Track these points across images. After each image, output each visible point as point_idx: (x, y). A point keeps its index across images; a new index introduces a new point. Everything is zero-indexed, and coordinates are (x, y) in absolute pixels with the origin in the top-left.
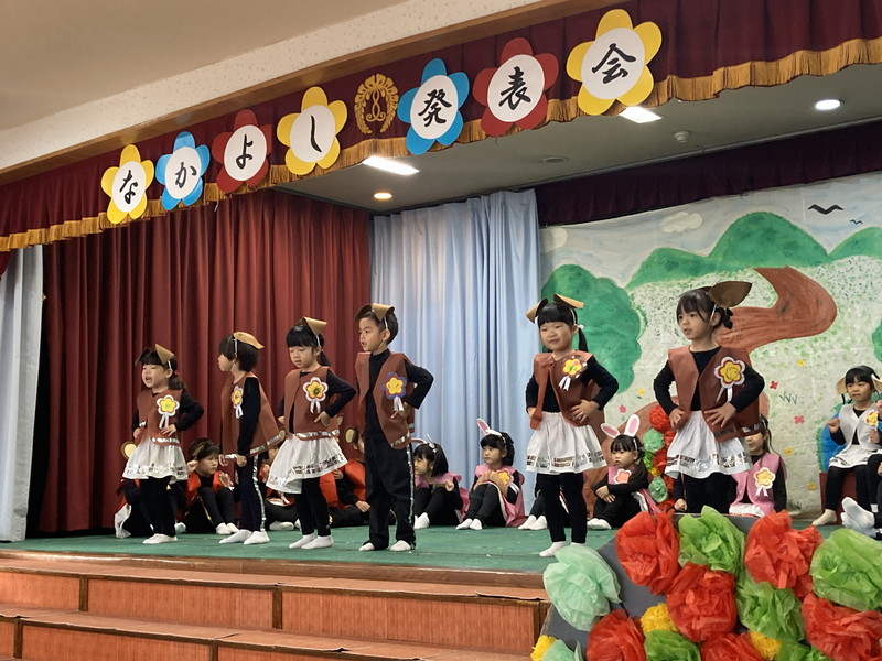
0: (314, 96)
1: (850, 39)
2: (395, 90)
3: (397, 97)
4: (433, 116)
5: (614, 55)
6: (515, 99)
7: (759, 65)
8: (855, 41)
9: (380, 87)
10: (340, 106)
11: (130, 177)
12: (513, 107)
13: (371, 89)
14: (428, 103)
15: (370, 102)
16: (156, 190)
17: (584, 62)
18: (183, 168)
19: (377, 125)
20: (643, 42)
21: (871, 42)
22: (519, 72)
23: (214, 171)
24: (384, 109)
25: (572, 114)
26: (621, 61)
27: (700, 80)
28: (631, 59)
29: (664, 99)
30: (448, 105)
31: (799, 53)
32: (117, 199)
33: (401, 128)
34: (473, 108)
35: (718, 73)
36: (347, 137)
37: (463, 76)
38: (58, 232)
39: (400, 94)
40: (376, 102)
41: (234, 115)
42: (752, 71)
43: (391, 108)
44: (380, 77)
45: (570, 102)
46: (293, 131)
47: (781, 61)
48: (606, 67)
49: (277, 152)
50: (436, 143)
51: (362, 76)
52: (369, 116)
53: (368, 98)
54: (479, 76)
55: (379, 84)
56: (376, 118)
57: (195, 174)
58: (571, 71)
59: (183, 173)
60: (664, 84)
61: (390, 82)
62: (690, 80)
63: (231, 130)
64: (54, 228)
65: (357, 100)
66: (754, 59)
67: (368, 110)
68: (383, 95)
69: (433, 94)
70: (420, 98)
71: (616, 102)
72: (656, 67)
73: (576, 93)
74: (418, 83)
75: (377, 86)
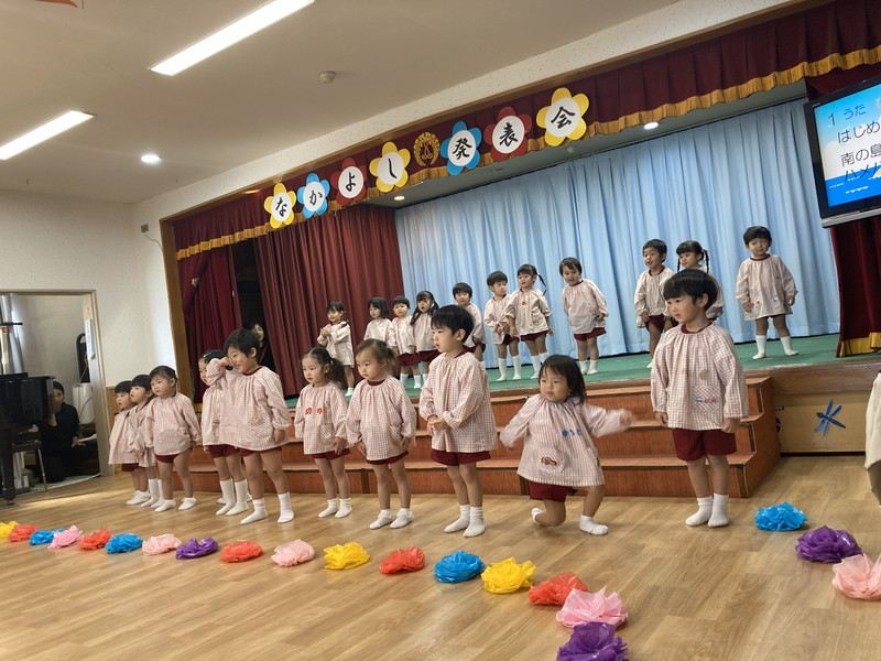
0: (389, 148)
1: (691, 96)
4: (462, 153)
5: (563, 113)
6: (508, 141)
7: (643, 113)
8: (693, 98)
10: (405, 152)
11: (281, 201)
12: (508, 145)
14: (458, 146)
15: (423, 149)
16: (298, 207)
17: (546, 118)
18: (313, 194)
19: (429, 160)
20: (579, 105)
21: (703, 97)
22: (509, 126)
23: (333, 194)
24: (432, 151)
25: (542, 146)
26: (567, 115)
27: (611, 123)
28: (573, 114)
29: (592, 134)
30: (470, 147)
31: (665, 106)
32: (275, 215)
33: (444, 161)
34: (485, 147)
35: (622, 119)
36: (411, 168)
37: (477, 130)
38: (240, 236)
39: (440, 142)
41: (341, 161)
42: (640, 117)
44: (427, 134)
45: (540, 140)
46: (379, 168)
47: (655, 111)
48: (559, 119)
49: (370, 181)
50: (465, 167)
51: (417, 134)
54: (486, 130)
55: (427, 138)
57: (321, 196)
58: (539, 123)
59: (314, 197)
60: (592, 127)
61: (434, 136)
62: (605, 124)
63: (341, 170)
64: (237, 234)
66: (640, 110)
67: (422, 153)
69: (460, 141)
70: (453, 144)
71: (566, 138)
72: (587, 118)
73: (544, 135)
74: (450, 136)
75: (426, 139)
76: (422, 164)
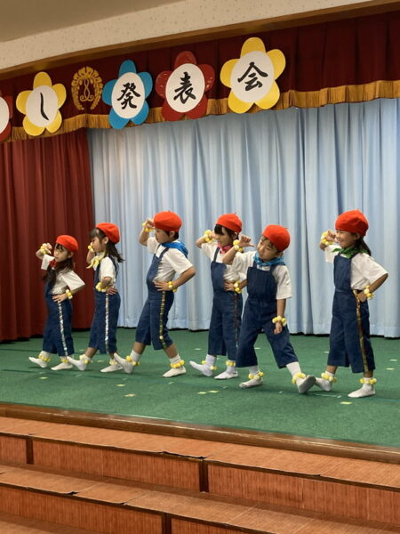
0: (42, 79)
2: (100, 80)
3: (101, 86)
4: (127, 102)
5: (253, 70)
6: (185, 96)
7: (351, 87)
9: (89, 76)
10: (61, 88)
12: (184, 101)
13: (83, 77)
14: (124, 92)
15: (82, 87)
17: (232, 73)
19: (87, 105)
20: (273, 63)
22: (186, 78)
24: (93, 93)
25: (225, 111)
26: (258, 75)
27: (311, 93)
28: (264, 75)
29: (286, 105)
30: (138, 95)
31: (379, 82)
33: (105, 108)
34: (155, 99)
35: (324, 91)
36: (67, 111)
37: (148, 75)
39: (104, 83)
40: (86, 87)
42: (347, 93)
43: (98, 92)
44: (89, 69)
45: (223, 101)
46: (28, 103)
48: (248, 79)
49: (17, 118)
50: (130, 121)
51: (76, 68)
52: (82, 97)
53: (81, 83)
55: (87, 74)
56: (87, 99)
58: (224, 79)
60: (287, 95)
61: (96, 74)
62: (304, 93)
65: (73, 84)
66: (348, 83)
67: (81, 93)
68: (92, 82)
69: (127, 86)
70: (118, 88)
71: (254, 105)
72: (282, 82)
73: (227, 96)
74: (116, 77)
75: (88, 76)
76: (79, 107)
